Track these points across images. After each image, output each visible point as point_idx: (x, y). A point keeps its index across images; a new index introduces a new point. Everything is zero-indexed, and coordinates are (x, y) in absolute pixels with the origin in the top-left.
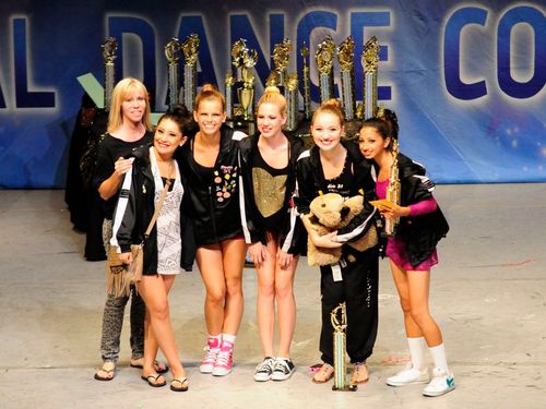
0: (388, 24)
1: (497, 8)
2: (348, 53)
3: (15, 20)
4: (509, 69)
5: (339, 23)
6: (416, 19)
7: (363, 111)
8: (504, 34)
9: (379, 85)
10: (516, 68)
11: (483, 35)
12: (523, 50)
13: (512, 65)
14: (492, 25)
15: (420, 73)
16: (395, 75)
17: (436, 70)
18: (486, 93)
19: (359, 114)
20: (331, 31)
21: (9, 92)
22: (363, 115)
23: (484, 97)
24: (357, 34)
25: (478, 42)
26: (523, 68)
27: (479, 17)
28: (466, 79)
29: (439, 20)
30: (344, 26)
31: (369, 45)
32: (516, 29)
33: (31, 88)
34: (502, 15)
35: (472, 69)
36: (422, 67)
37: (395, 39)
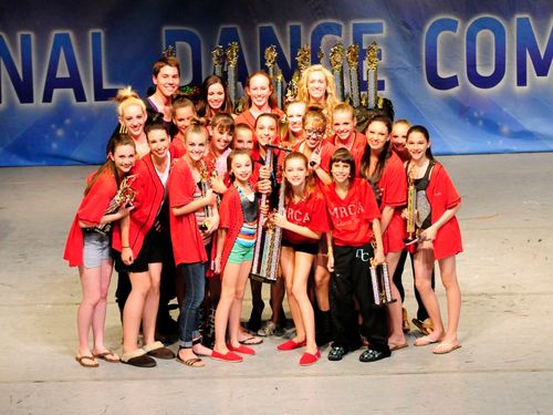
0: (382, 32)
1: (466, 19)
2: (355, 55)
3: (93, 34)
4: (475, 66)
5: (343, 31)
6: (403, 28)
7: (367, 100)
8: (471, 39)
9: (379, 79)
10: (481, 65)
11: (455, 39)
12: (486, 51)
13: (478, 63)
14: (462, 32)
15: (406, 69)
16: (387, 71)
17: (419, 68)
18: (457, 85)
19: (363, 102)
20: (338, 38)
21: (89, 88)
22: (367, 103)
23: (457, 88)
24: (358, 40)
25: (451, 46)
26: (486, 65)
27: (452, 26)
28: (443, 74)
29: (421, 29)
30: (347, 34)
31: (370, 49)
32: (480, 35)
33: (106, 86)
34: (470, 24)
35: (447, 66)
36: (409, 65)
37: (388, 43)
